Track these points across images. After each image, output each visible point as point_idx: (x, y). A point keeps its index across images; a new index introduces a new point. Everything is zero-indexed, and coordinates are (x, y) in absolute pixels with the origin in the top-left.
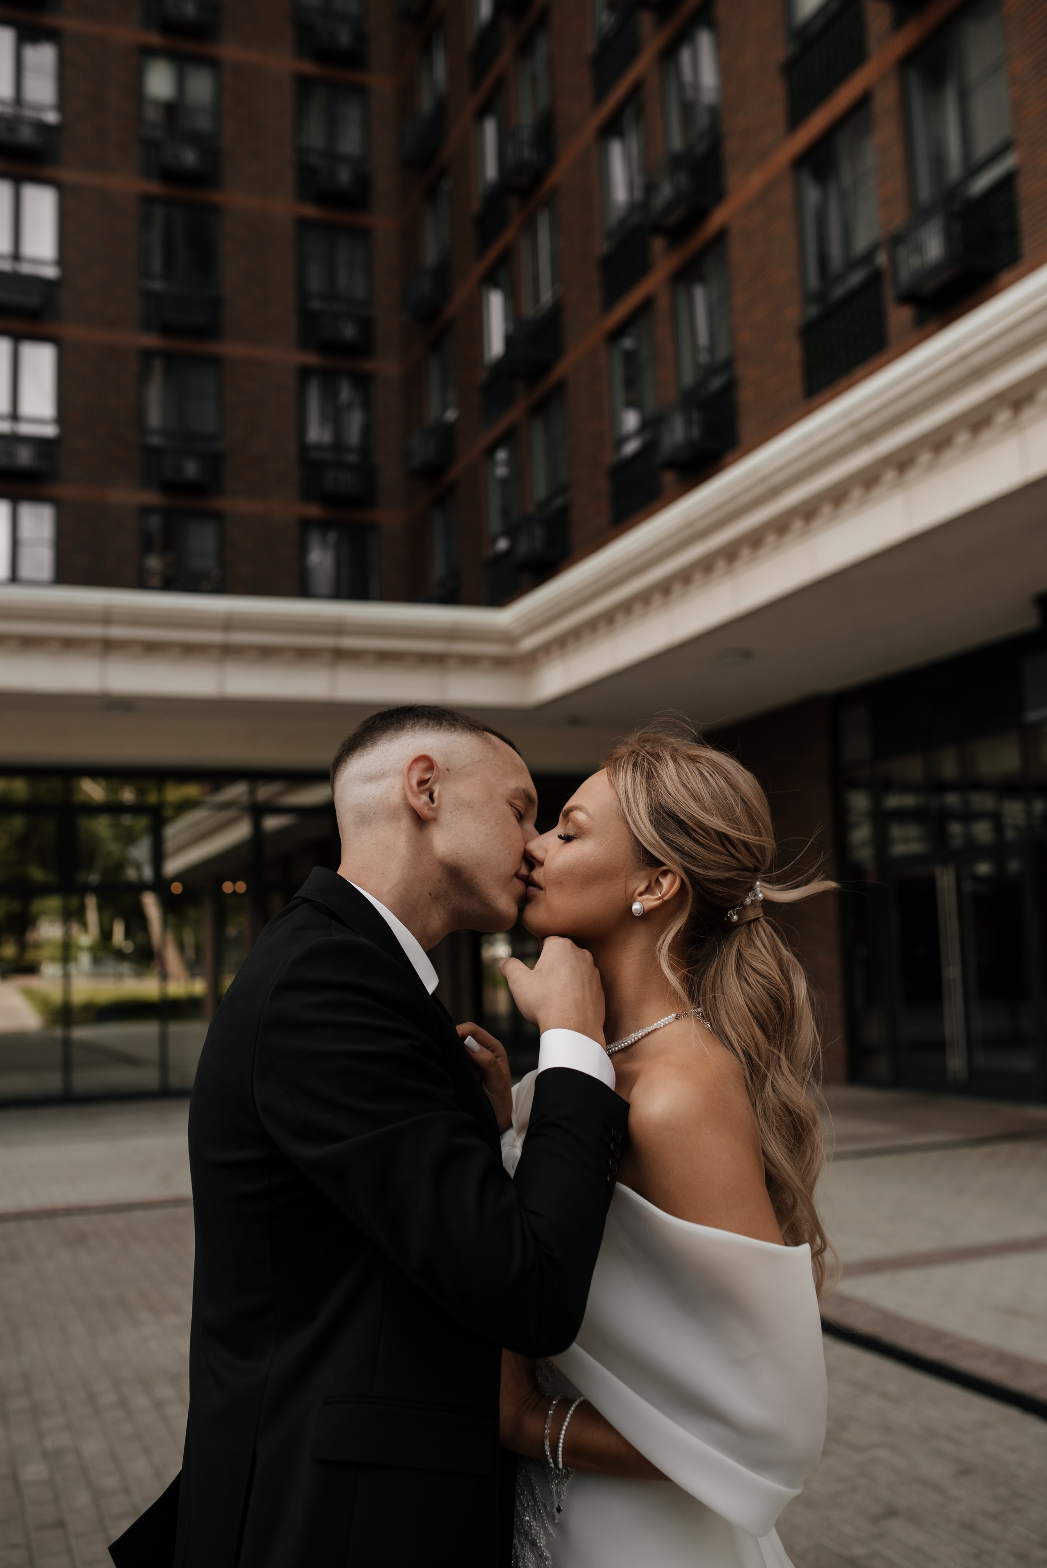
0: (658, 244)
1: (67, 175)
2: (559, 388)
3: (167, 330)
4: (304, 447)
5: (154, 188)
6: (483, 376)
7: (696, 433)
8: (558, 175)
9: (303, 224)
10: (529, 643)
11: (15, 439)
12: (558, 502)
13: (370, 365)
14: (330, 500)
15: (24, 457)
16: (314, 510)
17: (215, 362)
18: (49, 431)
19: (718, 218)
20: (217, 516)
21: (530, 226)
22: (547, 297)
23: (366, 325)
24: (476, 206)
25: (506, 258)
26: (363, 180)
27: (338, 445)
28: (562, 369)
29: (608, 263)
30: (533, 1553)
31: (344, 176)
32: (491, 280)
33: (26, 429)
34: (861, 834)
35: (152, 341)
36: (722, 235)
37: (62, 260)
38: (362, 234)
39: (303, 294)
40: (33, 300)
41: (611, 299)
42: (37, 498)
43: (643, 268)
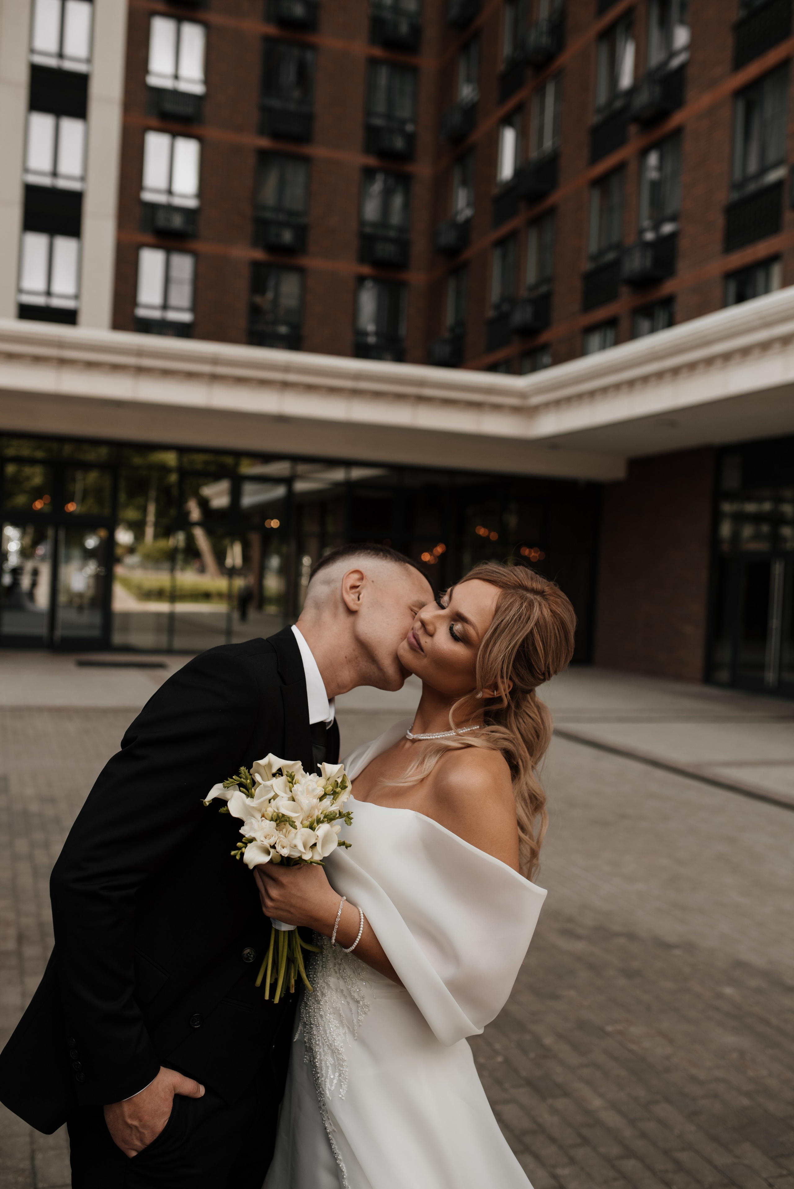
0: (633, 129)
1: (215, 18)
2: (552, 211)
3: (276, 135)
4: (362, 223)
5: (272, 30)
6: (496, 191)
7: (648, 263)
8: (565, 59)
9: (373, 62)
10: (536, 400)
11: (170, 208)
12: (543, 289)
13: (410, 168)
14: (379, 264)
15: (177, 221)
16: (366, 270)
17: (306, 160)
18: (192, 203)
19: (677, 119)
20: (301, 271)
21: (541, 91)
22: (548, 144)
23: (411, 138)
24: (501, 67)
25: (520, 108)
26: (416, 31)
27: (383, 223)
28: (554, 198)
29: (596, 131)
30: (333, 1057)
31: (404, 28)
32: (507, 121)
33: (178, 201)
34: (726, 529)
35: (264, 143)
36: (678, 131)
37: (207, 80)
38: (414, 70)
39: (368, 113)
40: (188, 110)
41: (595, 157)
42: (183, 251)
43: (620, 141)
